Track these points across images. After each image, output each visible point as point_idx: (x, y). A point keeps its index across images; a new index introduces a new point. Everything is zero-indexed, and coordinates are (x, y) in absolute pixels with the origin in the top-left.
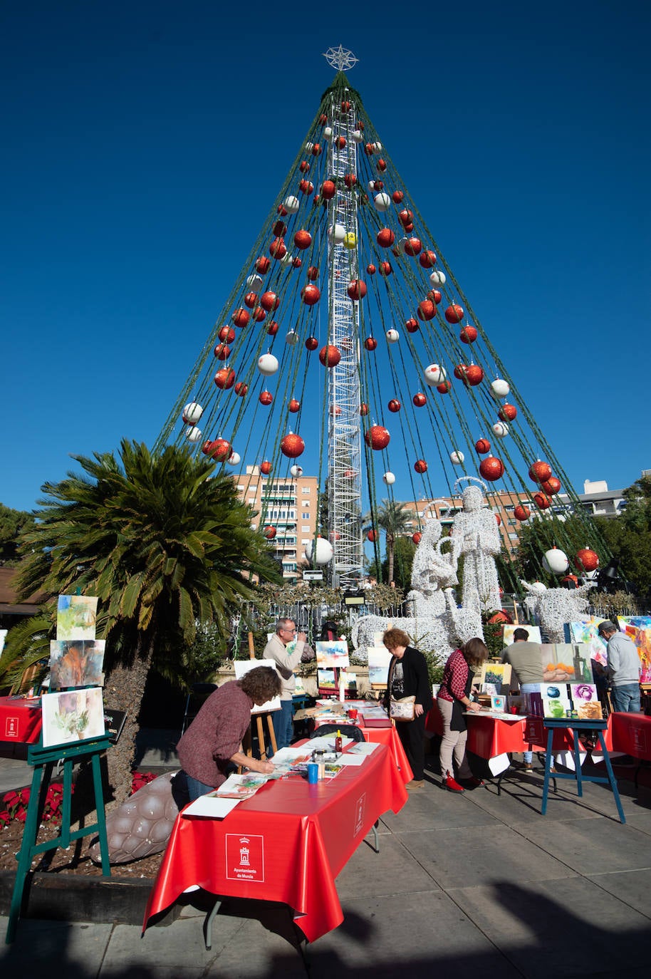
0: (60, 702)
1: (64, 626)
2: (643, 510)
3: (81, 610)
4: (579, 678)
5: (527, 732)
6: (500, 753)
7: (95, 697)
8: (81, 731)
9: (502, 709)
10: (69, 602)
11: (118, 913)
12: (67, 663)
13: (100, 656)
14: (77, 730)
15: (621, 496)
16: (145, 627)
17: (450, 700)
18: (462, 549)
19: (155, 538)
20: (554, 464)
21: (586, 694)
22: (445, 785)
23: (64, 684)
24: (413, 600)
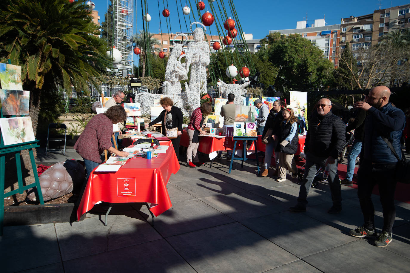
0: (9, 123)
1: (5, 82)
2: (268, 51)
3: (13, 73)
4: (250, 120)
5: (225, 143)
6: (214, 151)
7: (28, 121)
8: (23, 138)
9: (214, 133)
10: (5, 67)
11: (55, 218)
12: (10, 102)
13: (27, 100)
14: (21, 138)
15: (259, 42)
16: (40, 87)
17: (193, 130)
18: (192, 61)
19: (44, 36)
20: (237, 21)
21: (252, 126)
22: (189, 165)
23: (10, 114)
24: (166, 86)
